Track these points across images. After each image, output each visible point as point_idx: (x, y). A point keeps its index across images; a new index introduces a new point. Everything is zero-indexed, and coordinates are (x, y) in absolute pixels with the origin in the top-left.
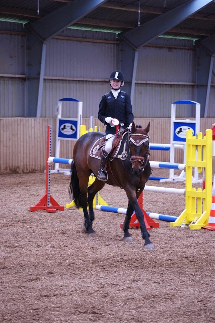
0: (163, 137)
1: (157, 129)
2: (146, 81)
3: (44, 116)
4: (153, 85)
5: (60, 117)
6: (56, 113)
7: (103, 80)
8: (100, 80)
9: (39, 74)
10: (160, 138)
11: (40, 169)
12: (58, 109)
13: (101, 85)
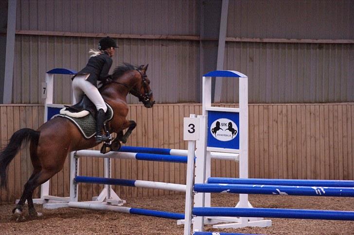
0: (290, 137)
1: (277, 122)
2: (261, 39)
3: (36, 101)
4: (280, 45)
5: (49, 102)
6: (43, 96)
7: (164, 37)
8: (157, 37)
9: (6, 27)
10: (284, 139)
11: (7, 197)
12: (45, 88)
13: (162, 45)
